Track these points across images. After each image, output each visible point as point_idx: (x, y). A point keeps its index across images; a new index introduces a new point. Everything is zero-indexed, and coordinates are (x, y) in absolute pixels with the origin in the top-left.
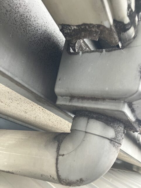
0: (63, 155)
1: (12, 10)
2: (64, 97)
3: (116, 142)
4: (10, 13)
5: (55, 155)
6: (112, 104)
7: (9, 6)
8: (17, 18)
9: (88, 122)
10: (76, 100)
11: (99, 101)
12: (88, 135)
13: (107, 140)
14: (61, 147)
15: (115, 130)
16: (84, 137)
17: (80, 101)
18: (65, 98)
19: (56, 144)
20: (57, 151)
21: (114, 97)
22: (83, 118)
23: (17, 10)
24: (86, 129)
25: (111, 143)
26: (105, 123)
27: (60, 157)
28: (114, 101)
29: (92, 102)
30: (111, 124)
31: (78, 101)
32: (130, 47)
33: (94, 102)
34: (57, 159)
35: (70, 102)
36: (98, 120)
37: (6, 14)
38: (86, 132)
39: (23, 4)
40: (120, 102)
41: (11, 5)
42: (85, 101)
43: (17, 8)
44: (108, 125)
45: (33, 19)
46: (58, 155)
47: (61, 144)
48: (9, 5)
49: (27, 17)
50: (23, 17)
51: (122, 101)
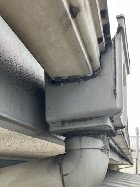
0: (67, 175)
1: (13, 72)
2: (55, 124)
3: (106, 150)
4: (13, 75)
5: (59, 177)
6: (99, 121)
7: (11, 70)
8: (17, 77)
9: (80, 140)
10: (67, 123)
11: (87, 121)
12: (83, 151)
13: (99, 150)
14: (63, 168)
15: (102, 140)
16: (81, 154)
17: (71, 124)
18: (57, 124)
19: (58, 167)
20: (60, 173)
21: (99, 115)
22: (75, 137)
23: (16, 71)
24: (80, 146)
25: (102, 152)
26: (94, 137)
27: (65, 178)
28: (99, 118)
29: (82, 123)
30: (98, 136)
31: (70, 124)
32: (101, 75)
33: (83, 122)
34: (63, 180)
35: (62, 126)
36: (88, 136)
37: (11, 76)
38: (81, 149)
39: (18, 64)
40: (105, 118)
41: (12, 68)
42: (76, 123)
43: (16, 69)
44: (97, 138)
45: (25, 73)
46: (63, 176)
47: (62, 166)
48: (11, 68)
49: (22, 72)
50: (20, 74)
51: (106, 117)
